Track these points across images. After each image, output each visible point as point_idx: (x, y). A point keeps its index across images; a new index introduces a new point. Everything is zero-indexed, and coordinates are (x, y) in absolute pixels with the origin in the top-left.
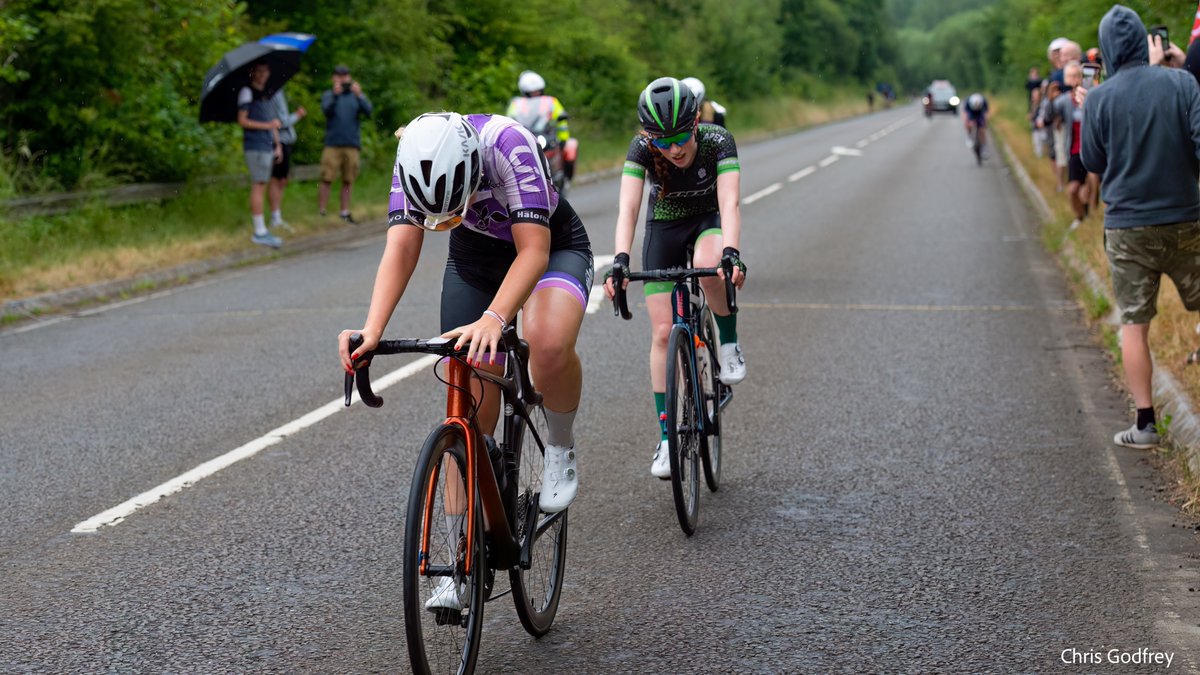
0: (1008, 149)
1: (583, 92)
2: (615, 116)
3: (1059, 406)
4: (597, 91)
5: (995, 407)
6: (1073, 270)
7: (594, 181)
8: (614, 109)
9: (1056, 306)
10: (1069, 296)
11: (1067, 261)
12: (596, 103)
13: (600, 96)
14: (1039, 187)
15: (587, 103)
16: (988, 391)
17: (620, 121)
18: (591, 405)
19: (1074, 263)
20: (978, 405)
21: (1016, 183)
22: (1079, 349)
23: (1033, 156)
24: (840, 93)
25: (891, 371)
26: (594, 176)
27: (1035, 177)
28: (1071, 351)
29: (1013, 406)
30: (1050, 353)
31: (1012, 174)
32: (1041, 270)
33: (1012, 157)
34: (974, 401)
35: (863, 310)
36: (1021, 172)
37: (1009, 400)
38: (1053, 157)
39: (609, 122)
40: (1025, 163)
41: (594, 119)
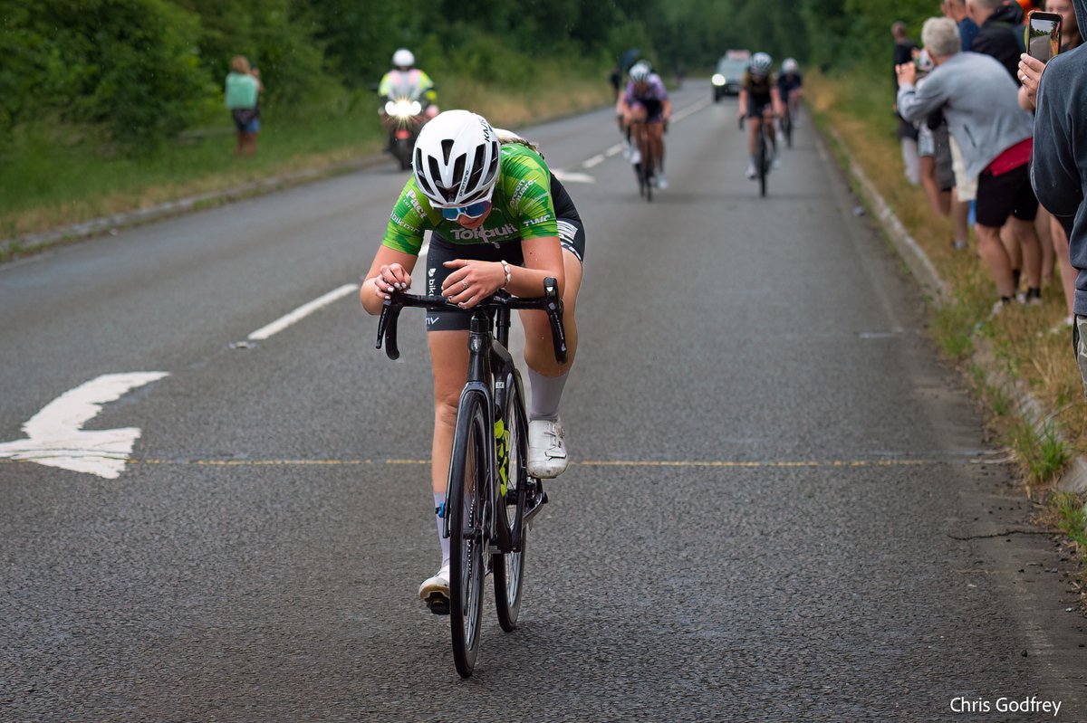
0: (858, 172)
1: (81, 68)
2: (141, 112)
3: (987, 644)
4: (108, 67)
5: (870, 648)
6: (991, 392)
7: (105, 233)
8: (139, 100)
9: (967, 459)
10: (989, 441)
11: (981, 376)
12: (105, 88)
13: (113, 75)
14: (921, 242)
15: (88, 90)
16: (856, 619)
17: (151, 123)
18: (120, 652)
19: (992, 379)
20: (839, 645)
21: (877, 232)
22: (1012, 537)
23: (905, 183)
24: (549, 71)
25: (674, 584)
26: (103, 222)
27: (911, 222)
28: (1001, 541)
29: (903, 646)
30: (963, 546)
31: (868, 214)
32: (935, 394)
33: (868, 187)
34: (832, 637)
35: (616, 469)
36: (885, 212)
37: (893, 634)
38: (947, 187)
39: (130, 124)
40: (891, 197)
41: (101, 118)
